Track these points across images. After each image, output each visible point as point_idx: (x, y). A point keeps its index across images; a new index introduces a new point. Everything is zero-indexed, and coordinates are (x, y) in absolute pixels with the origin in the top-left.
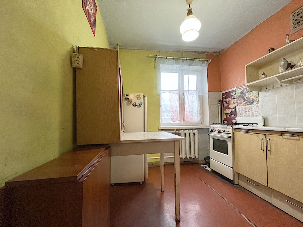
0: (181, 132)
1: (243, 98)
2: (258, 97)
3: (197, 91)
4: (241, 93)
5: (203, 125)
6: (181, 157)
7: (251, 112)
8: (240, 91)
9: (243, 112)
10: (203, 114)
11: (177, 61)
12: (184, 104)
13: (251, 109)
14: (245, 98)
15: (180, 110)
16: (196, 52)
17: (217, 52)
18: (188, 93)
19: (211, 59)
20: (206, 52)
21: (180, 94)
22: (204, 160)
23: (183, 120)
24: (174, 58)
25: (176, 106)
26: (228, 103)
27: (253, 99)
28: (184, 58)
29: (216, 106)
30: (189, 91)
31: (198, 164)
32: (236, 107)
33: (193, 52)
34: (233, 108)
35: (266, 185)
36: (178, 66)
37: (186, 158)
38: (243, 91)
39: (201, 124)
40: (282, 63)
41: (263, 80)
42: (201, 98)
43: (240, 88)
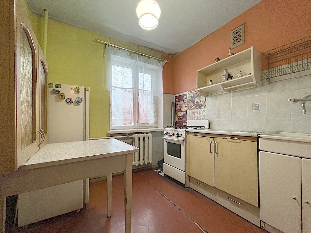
0: (135, 136)
1: (193, 102)
2: (205, 102)
3: (152, 92)
4: (192, 97)
5: (157, 127)
6: (134, 164)
7: (199, 115)
8: (191, 95)
9: (193, 116)
10: (157, 117)
11: (132, 55)
12: (138, 104)
13: (199, 113)
14: (195, 102)
15: (133, 111)
16: (152, 49)
17: (172, 54)
18: (144, 93)
19: (166, 60)
20: (162, 52)
21: (135, 93)
22: (157, 164)
23: (137, 123)
24: (129, 50)
25: (129, 107)
26: (180, 105)
27: (201, 104)
28: (140, 53)
29: (170, 109)
30: (144, 90)
31: (151, 169)
32: (187, 110)
33: (150, 48)
34: (184, 112)
35: (213, 186)
36: (133, 61)
37: (140, 165)
38: (194, 95)
39: (155, 127)
40: (225, 73)
41: (209, 86)
42: (156, 100)
43: (191, 92)
